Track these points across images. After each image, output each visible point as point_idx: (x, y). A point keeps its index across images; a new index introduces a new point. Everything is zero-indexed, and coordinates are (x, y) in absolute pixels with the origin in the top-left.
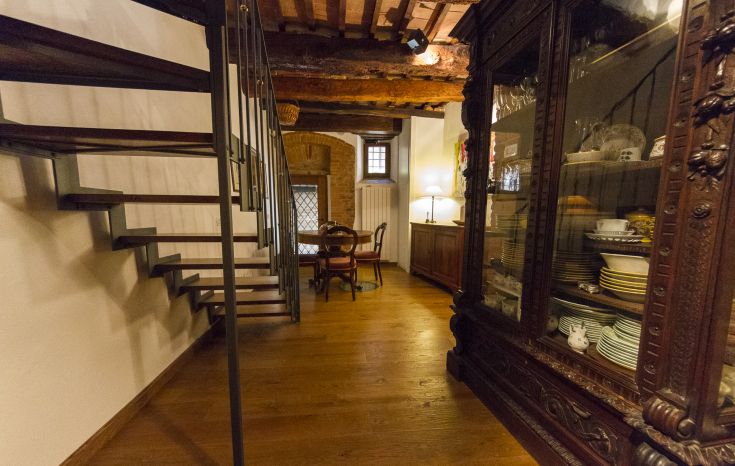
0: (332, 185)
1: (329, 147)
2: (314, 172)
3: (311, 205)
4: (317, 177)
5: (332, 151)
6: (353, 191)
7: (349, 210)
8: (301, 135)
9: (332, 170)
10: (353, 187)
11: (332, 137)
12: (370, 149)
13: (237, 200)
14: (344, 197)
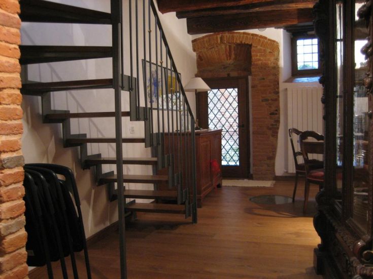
0: (253, 87)
1: (251, 46)
2: (234, 74)
3: (231, 111)
4: (237, 78)
5: (253, 49)
6: (278, 93)
7: (272, 114)
8: (219, 36)
9: (253, 70)
10: (278, 88)
11: (253, 35)
12: (300, 43)
13: (126, 114)
14: (267, 100)
